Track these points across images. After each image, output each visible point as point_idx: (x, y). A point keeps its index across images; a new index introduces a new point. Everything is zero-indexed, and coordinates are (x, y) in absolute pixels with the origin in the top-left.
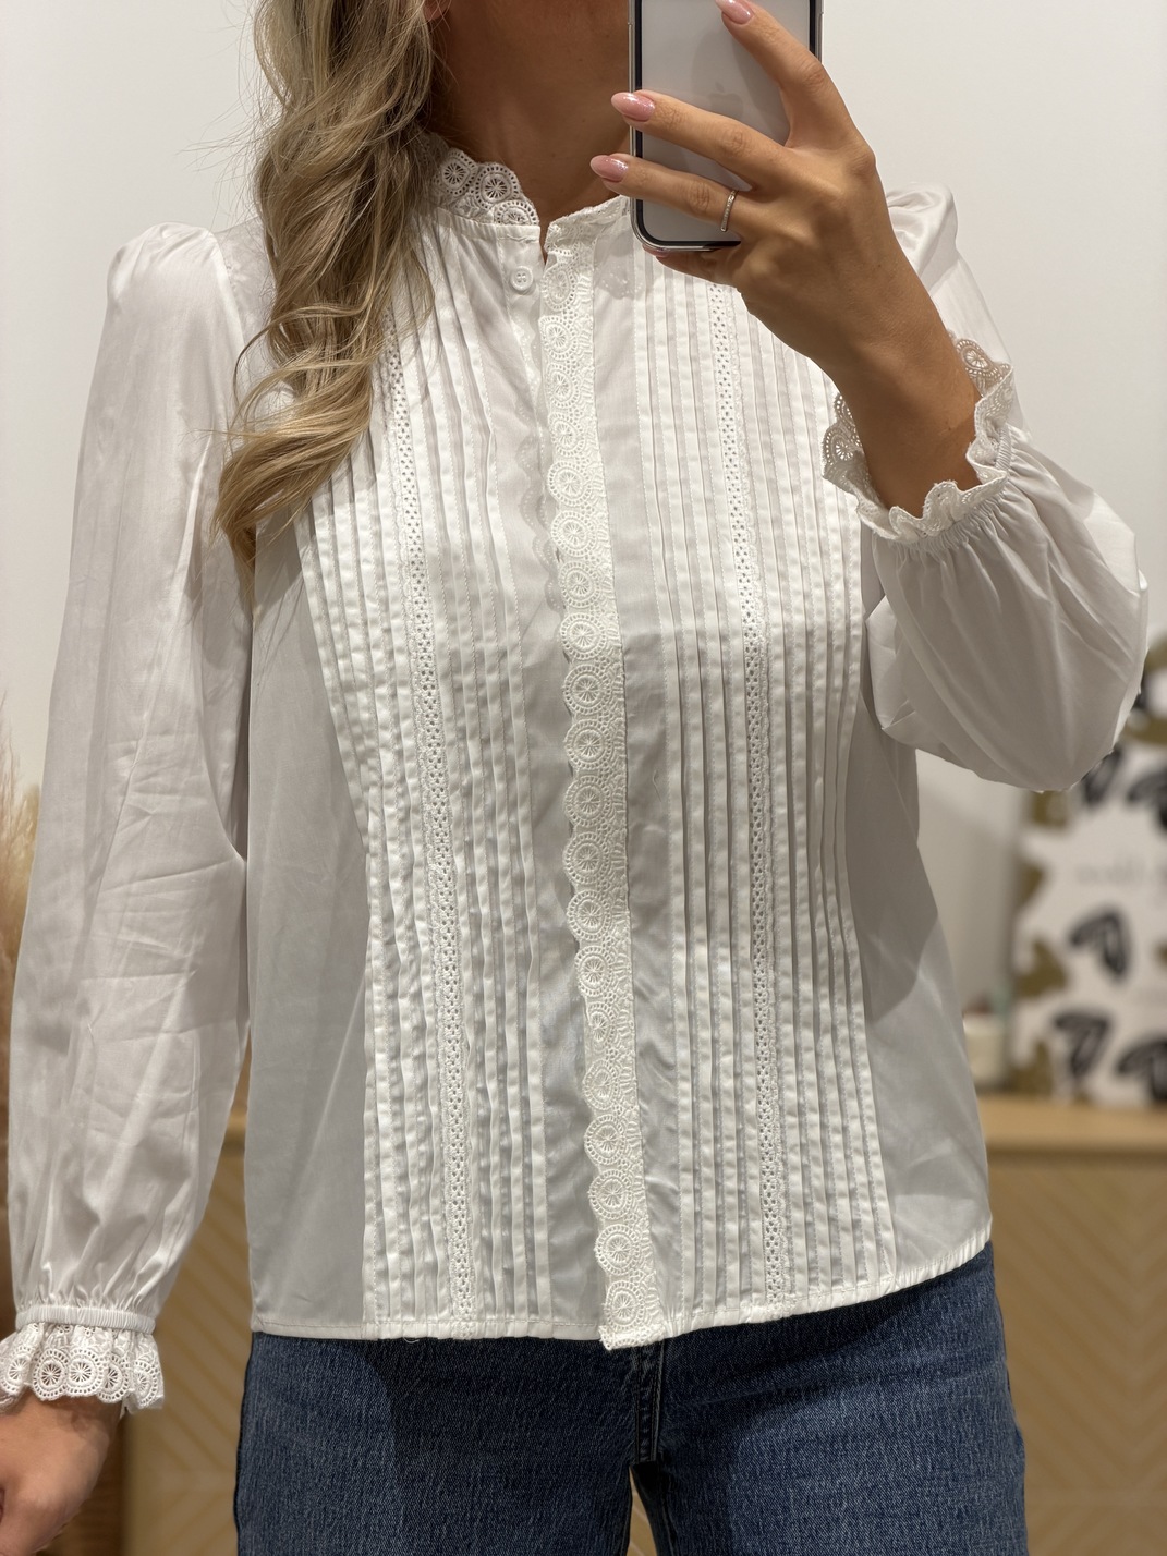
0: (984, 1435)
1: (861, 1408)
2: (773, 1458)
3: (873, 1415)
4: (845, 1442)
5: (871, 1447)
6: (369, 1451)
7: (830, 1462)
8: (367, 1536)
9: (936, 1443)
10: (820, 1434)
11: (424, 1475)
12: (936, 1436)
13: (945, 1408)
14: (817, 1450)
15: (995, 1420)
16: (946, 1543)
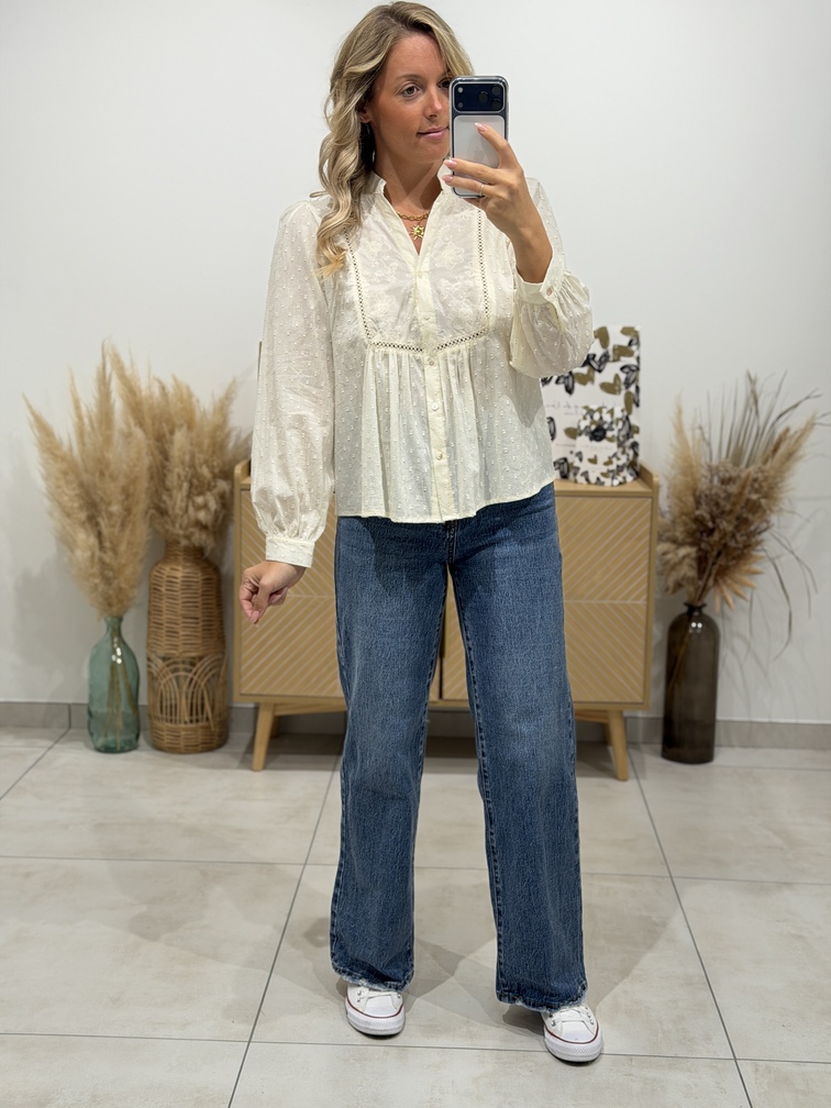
0: (549, 556)
13: (537, 549)
16: (536, 588)
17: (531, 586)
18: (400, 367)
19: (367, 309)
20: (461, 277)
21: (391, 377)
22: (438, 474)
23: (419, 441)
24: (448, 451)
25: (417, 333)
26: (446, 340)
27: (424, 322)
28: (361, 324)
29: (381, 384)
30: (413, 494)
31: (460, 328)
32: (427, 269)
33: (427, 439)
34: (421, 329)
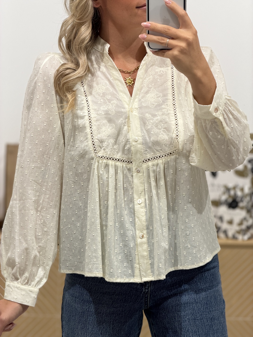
0: (216, 301)
1: (190, 297)
2: (172, 308)
3: (193, 299)
4: (187, 304)
5: (193, 305)
6: (89, 307)
8: (89, 325)
9: (206, 304)
10: (182, 303)
11: (101, 312)
12: (206, 302)
13: (208, 297)
14: (181, 306)
15: (219, 298)
16: (208, 325)
17: (205, 324)
18: (116, 173)
19: (95, 133)
20: (160, 113)
21: (110, 180)
22: (140, 249)
23: (128, 225)
24: (148, 233)
25: (129, 150)
26: (149, 156)
27: (134, 143)
28: (90, 142)
29: (103, 184)
30: (122, 262)
31: (159, 148)
32: (137, 107)
33: (133, 223)
34: (132, 148)
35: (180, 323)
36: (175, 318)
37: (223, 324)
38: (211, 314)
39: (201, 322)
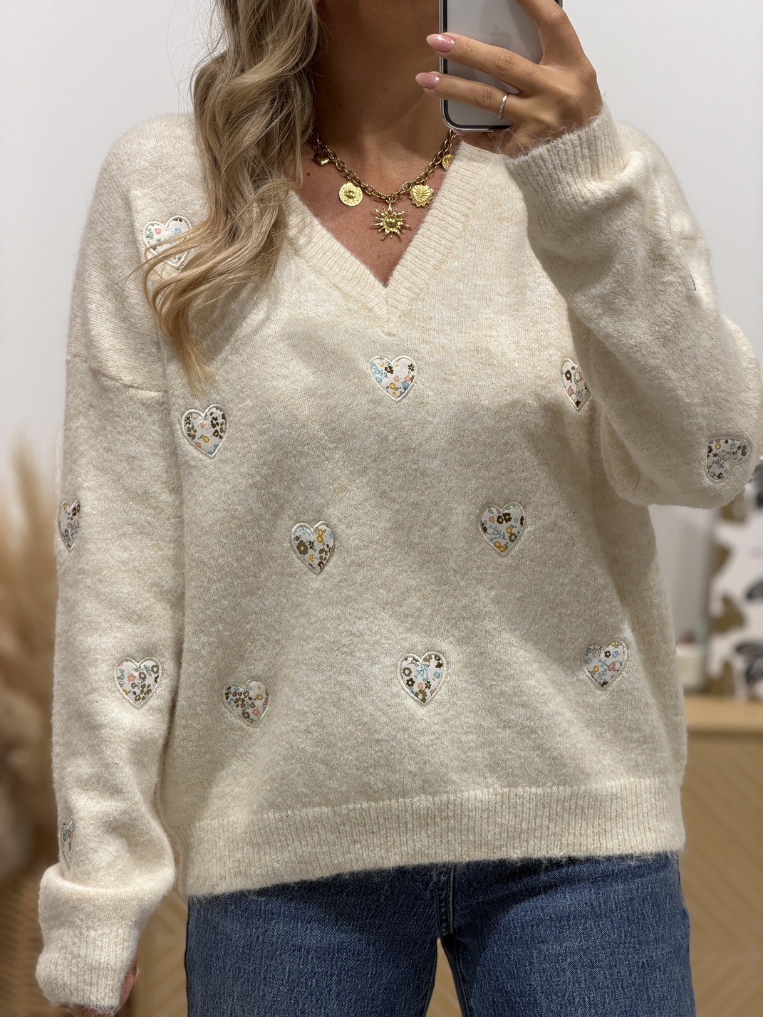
0: (660, 915)
1: (579, 898)
2: (523, 931)
3: (587, 903)
4: (568, 921)
5: (585, 923)
6: (266, 931)
7: (559, 933)
8: (265, 985)
9: (628, 920)
10: (553, 915)
12: (627, 916)
13: (632, 899)
14: (551, 924)
15: (668, 905)
16: (634, 984)
17: (623, 981)
35: (547, 976)
36: (531, 963)
37: (682, 985)
38: (643, 951)
39: (611, 975)
